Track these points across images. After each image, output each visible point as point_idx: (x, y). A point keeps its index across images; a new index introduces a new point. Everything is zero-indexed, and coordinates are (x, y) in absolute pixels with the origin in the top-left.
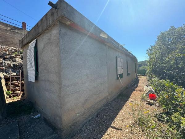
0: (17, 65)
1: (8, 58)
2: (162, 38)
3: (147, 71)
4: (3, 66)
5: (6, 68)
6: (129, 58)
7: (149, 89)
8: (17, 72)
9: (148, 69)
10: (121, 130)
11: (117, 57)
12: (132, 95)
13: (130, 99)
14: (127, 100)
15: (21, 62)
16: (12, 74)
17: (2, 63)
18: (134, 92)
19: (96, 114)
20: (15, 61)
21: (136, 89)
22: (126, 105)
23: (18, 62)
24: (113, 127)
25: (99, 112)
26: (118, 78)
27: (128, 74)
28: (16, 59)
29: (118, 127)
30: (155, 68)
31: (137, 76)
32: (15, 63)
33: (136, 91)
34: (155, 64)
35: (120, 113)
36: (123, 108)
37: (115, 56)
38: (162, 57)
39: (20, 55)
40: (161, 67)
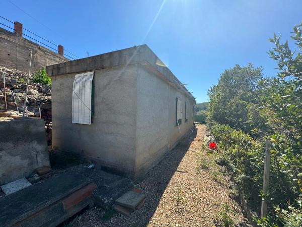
0: (33, 101)
1: (18, 88)
2: (226, 78)
3: (207, 118)
4: (14, 101)
5: (19, 104)
6: (188, 100)
7: (209, 138)
8: (34, 111)
9: (209, 114)
10: (187, 172)
11: (177, 98)
12: (191, 145)
13: (190, 149)
14: (187, 150)
15: (38, 95)
16: (28, 114)
17: (11, 95)
18: (193, 142)
19: (158, 163)
20: (30, 94)
21: (195, 139)
22: (187, 154)
23: (34, 95)
24: (178, 171)
25: (160, 160)
26: (177, 125)
27: (186, 120)
28: (32, 91)
29: (183, 171)
30: (217, 114)
31: (194, 124)
32: (30, 97)
33: (195, 142)
34: (216, 109)
35: (183, 160)
36: (185, 157)
37: (175, 97)
38: (225, 101)
39: (35, 85)
40: (223, 113)
